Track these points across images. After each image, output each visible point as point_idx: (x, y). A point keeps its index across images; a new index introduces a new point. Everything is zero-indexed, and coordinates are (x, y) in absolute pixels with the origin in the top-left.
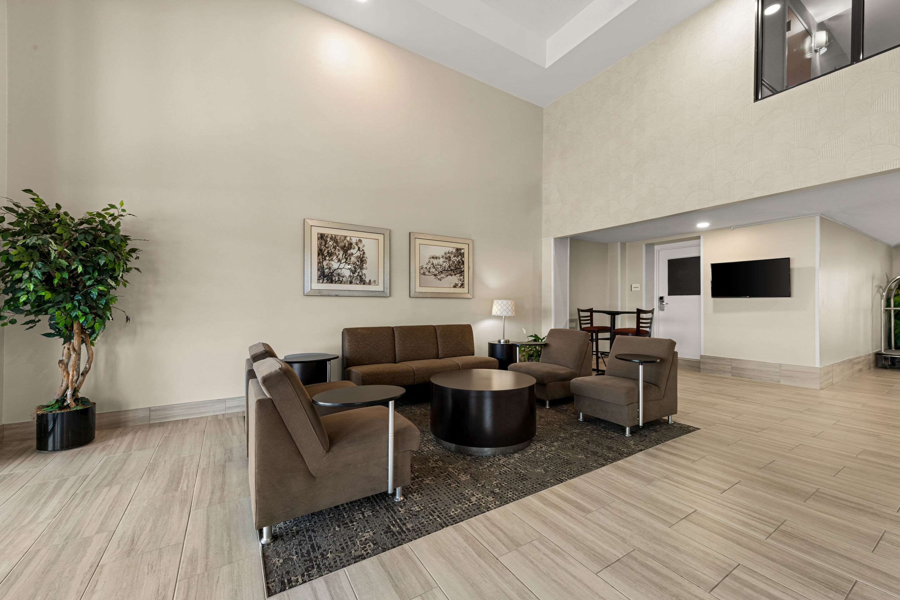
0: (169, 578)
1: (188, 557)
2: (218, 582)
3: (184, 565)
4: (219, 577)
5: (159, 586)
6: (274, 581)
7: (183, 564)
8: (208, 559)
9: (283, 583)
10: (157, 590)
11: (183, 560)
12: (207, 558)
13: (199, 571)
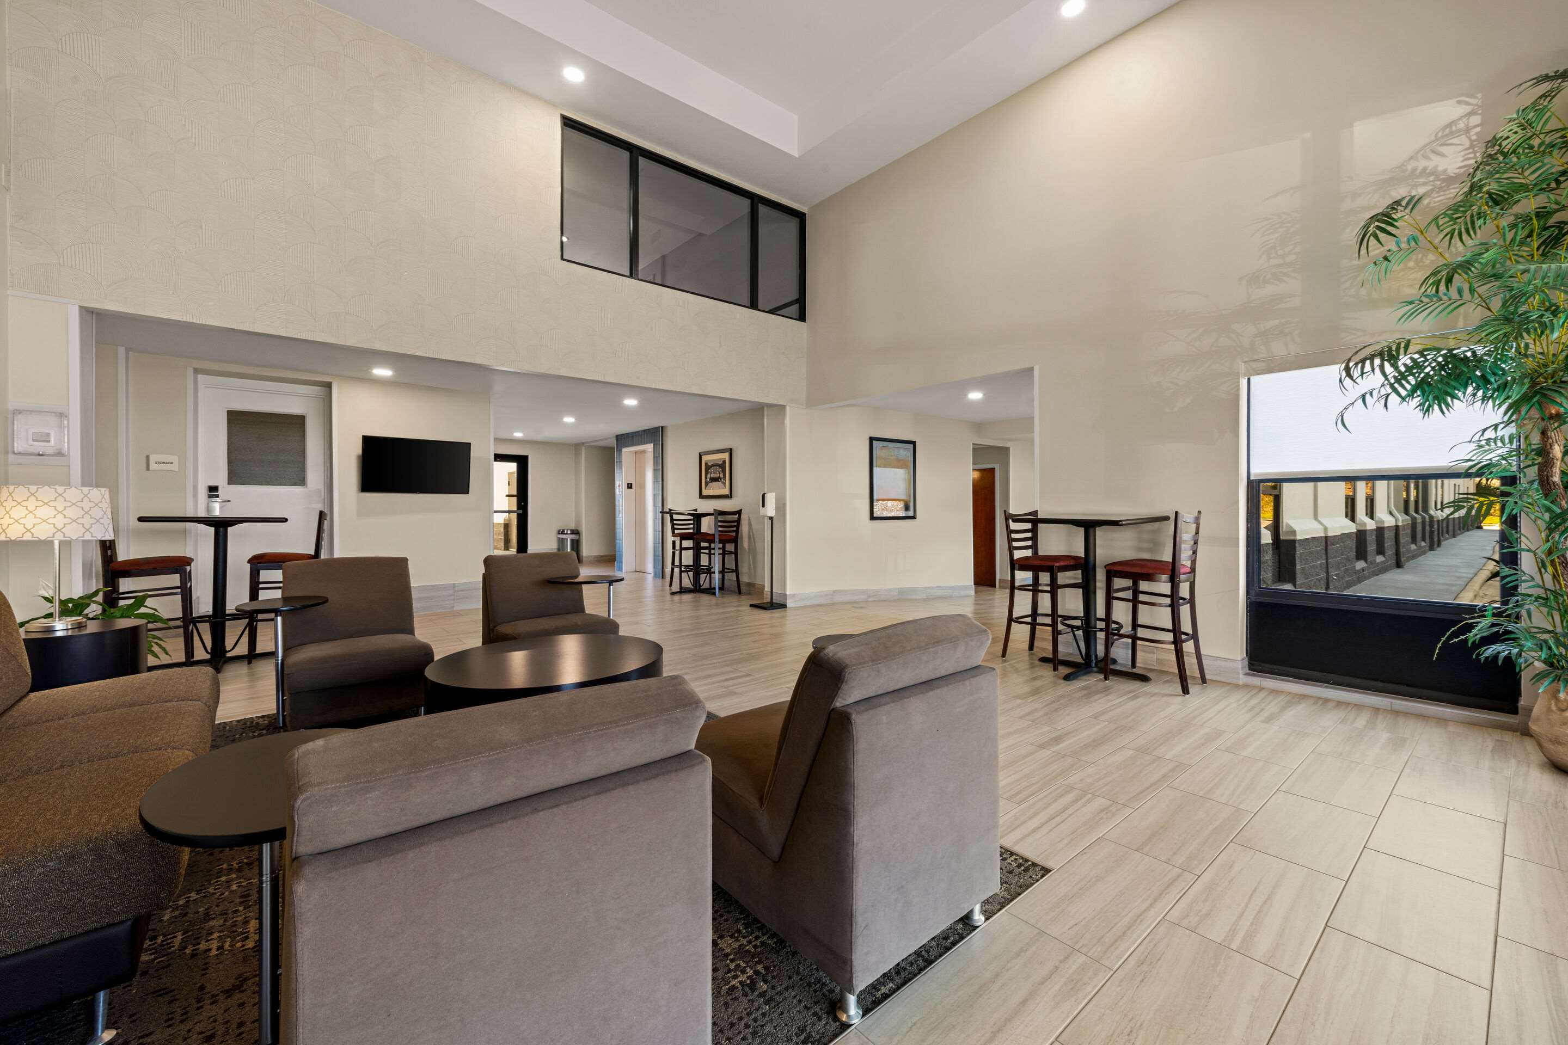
0: (1120, 988)
1: (1073, 999)
2: (1076, 925)
3: (1088, 989)
4: (1069, 929)
5: (1138, 987)
6: (1030, 877)
7: (1090, 993)
8: (1057, 964)
9: (1026, 870)
10: (1143, 984)
11: (1084, 999)
12: (1057, 968)
13: (1081, 959)
